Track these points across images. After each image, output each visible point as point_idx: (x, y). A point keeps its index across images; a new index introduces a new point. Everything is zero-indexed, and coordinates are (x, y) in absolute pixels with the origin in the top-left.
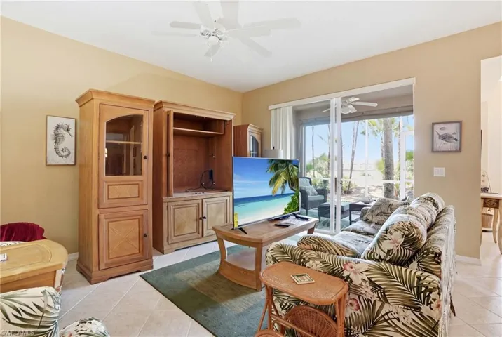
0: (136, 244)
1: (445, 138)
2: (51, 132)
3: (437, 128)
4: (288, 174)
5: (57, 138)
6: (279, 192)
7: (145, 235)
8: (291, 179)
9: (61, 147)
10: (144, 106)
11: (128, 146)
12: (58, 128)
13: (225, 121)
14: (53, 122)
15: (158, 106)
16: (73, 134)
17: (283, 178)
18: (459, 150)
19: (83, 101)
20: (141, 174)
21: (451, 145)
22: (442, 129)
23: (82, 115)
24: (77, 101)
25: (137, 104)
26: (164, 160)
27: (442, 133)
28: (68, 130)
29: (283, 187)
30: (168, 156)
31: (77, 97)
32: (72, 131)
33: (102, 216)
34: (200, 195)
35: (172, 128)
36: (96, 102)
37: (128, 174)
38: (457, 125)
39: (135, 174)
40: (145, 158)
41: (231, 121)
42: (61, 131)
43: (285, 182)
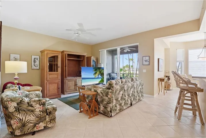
0: (56, 91)
1: (146, 61)
2: (33, 60)
3: (144, 58)
4: (100, 72)
5: (35, 62)
6: (97, 77)
7: (59, 88)
8: (101, 73)
9: (36, 64)
10: (58, 53)
11: (54, 64)
12: (35, 59)
13: (84, 56)
14: (33, 57)
15: (63, 52)
16: (39, 60)
17: (98, 73)
18: (149, 65)
19: (42, 52)
20: (58, 72)
21: (147, 63)
22: (145, 58)
23: (42, 55)
24: (40, 52)
25: (56, 52)
26: (65, 67)
27: (145, 59)
28: (37, 59)
29: (98, 75)
30: (66, 66)
31: (40, 50)
32: (38, 60)
33: (48, 83)
34: (76, 78)
35: (67, 58)
36: (46, 53)
37: (55, 71)
38: (149, 57)
39: (57, 72)
40: (59, 67)
41: (85, 56)
42: (36, 59)
43: (99, 74)
